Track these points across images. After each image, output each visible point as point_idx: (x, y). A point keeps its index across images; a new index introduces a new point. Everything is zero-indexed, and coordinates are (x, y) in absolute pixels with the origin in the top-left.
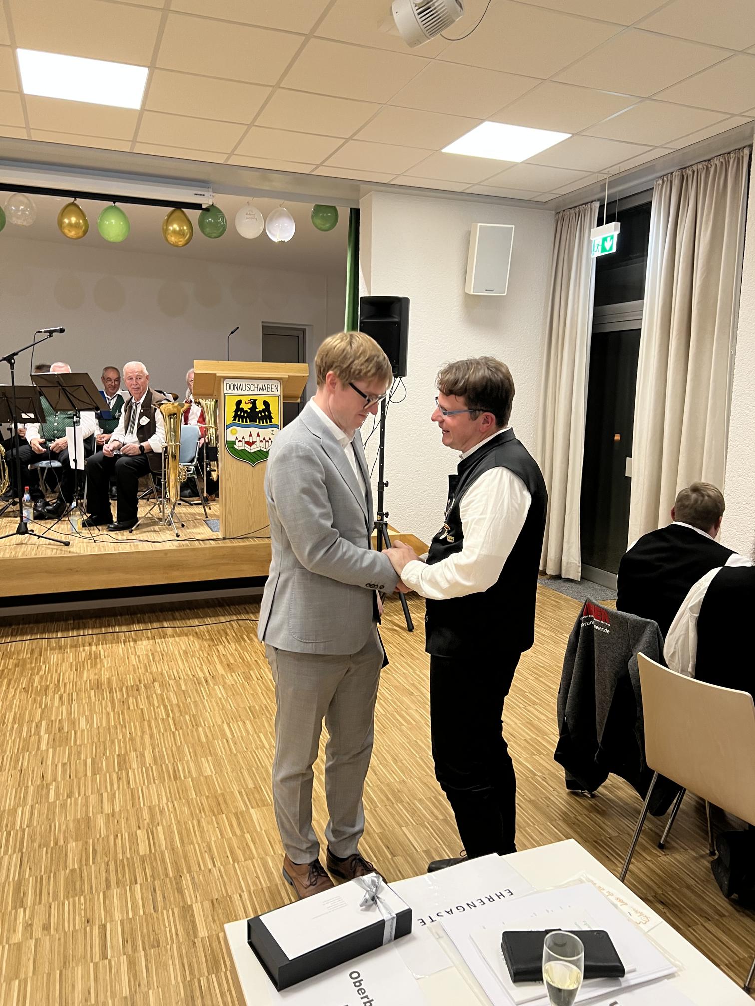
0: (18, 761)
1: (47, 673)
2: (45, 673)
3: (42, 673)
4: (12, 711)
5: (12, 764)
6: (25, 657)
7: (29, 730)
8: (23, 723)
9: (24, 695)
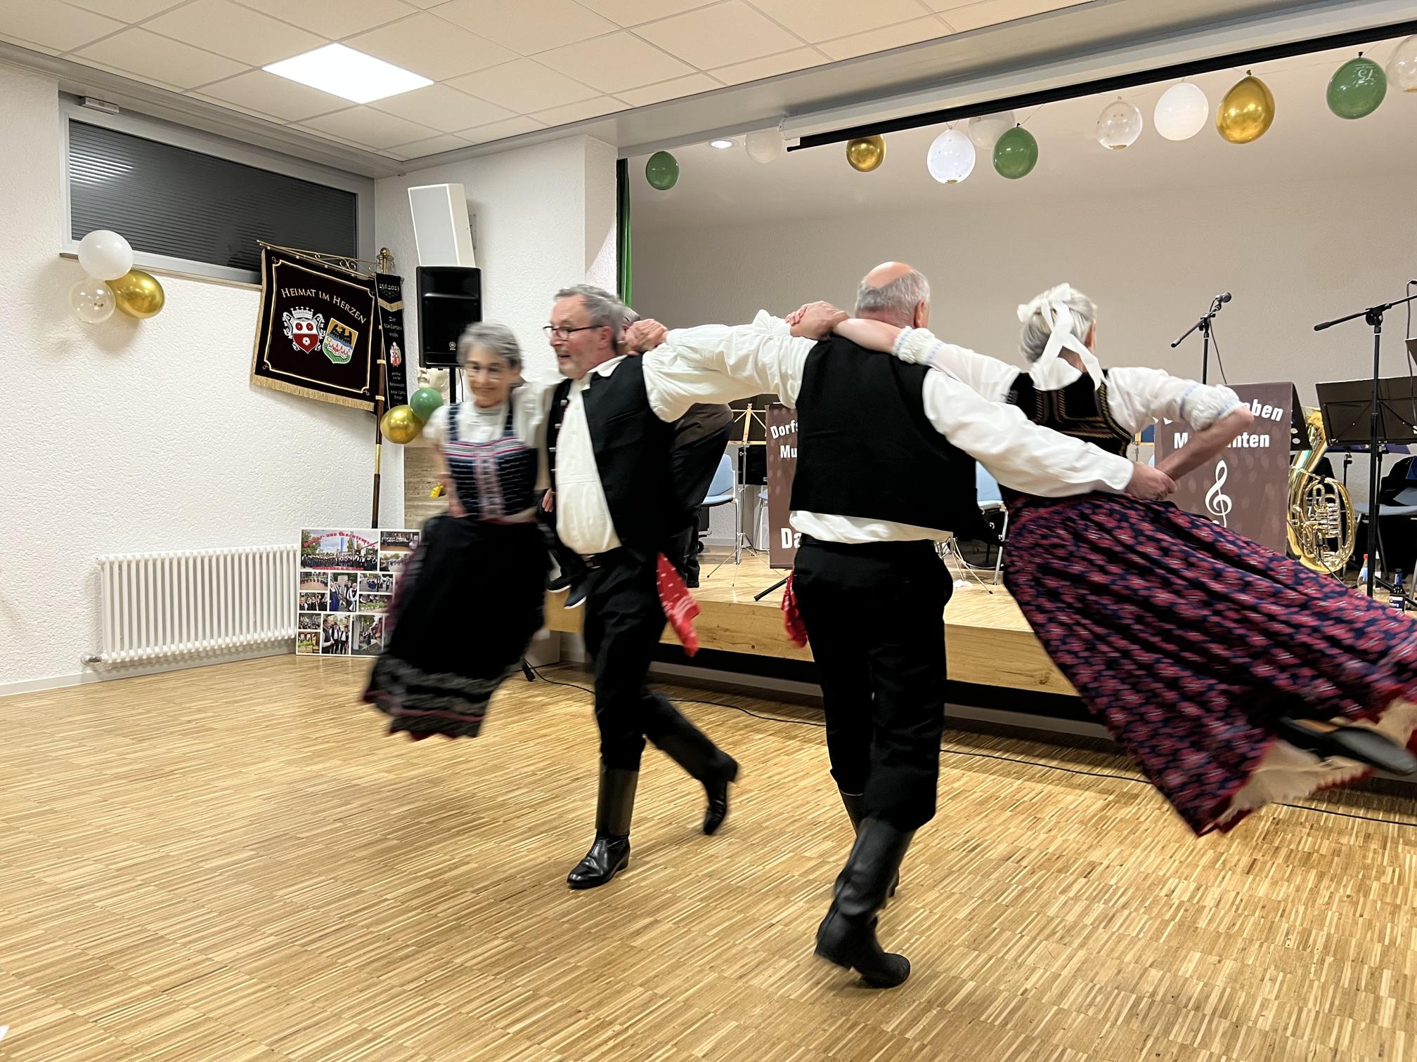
0: (1330, 1029)
1: (1395, 882)
2: (1392, 882)
3: (1386, 879)
4: (1322, 929)
5: (1317, 1030)
6: (1352, 843)
7: (1356, 979)
8: (1343, 960)
9: (1347, 909)
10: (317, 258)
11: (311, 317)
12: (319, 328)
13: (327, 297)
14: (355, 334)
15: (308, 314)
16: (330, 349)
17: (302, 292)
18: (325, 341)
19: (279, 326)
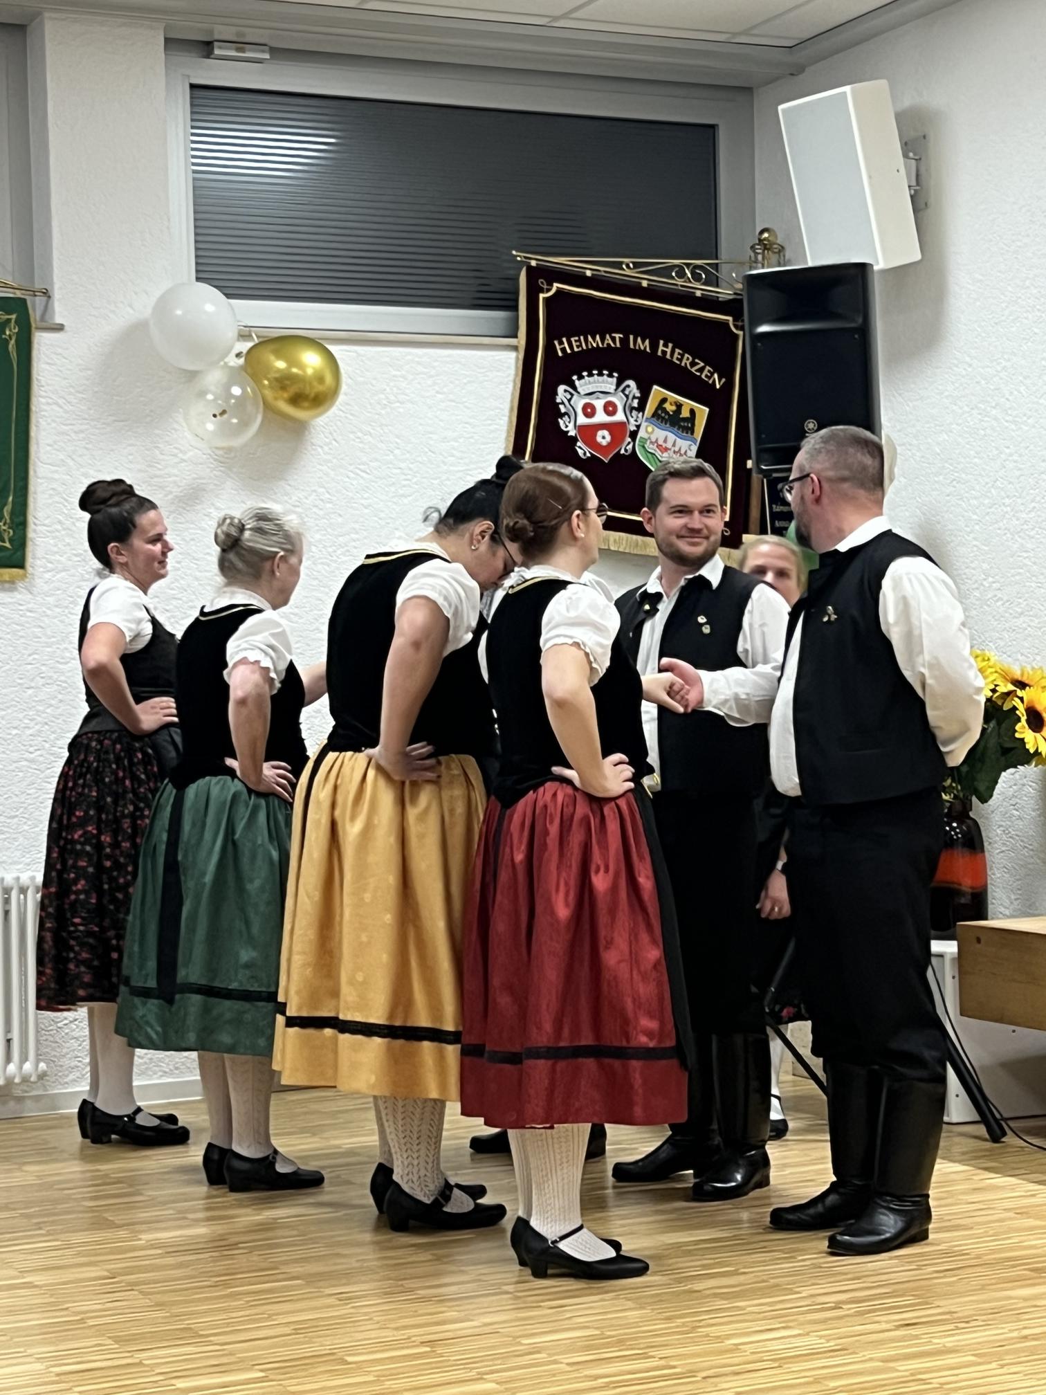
10: (627, 271)
11: (611, 388)
12: (629, 409)
13: (644, 345)
14: (703, 412)
15: (607, 383)
16: (651, 448)
17: (595, 342)
18: (641, 434)
19: (550, 411)
